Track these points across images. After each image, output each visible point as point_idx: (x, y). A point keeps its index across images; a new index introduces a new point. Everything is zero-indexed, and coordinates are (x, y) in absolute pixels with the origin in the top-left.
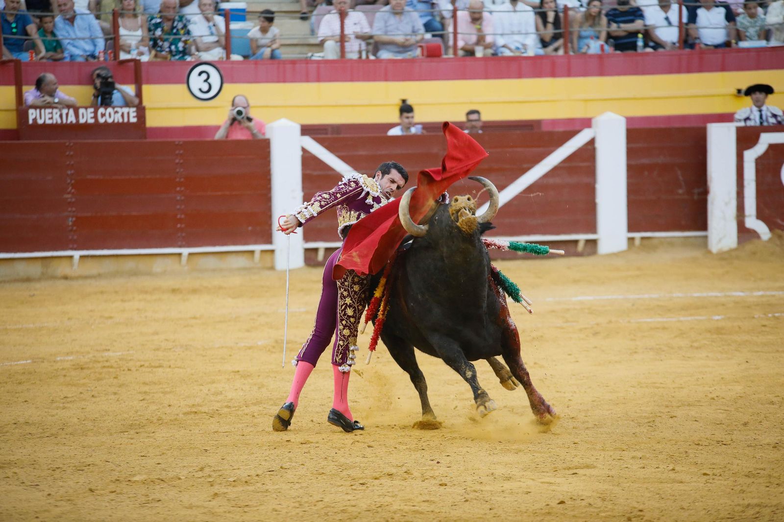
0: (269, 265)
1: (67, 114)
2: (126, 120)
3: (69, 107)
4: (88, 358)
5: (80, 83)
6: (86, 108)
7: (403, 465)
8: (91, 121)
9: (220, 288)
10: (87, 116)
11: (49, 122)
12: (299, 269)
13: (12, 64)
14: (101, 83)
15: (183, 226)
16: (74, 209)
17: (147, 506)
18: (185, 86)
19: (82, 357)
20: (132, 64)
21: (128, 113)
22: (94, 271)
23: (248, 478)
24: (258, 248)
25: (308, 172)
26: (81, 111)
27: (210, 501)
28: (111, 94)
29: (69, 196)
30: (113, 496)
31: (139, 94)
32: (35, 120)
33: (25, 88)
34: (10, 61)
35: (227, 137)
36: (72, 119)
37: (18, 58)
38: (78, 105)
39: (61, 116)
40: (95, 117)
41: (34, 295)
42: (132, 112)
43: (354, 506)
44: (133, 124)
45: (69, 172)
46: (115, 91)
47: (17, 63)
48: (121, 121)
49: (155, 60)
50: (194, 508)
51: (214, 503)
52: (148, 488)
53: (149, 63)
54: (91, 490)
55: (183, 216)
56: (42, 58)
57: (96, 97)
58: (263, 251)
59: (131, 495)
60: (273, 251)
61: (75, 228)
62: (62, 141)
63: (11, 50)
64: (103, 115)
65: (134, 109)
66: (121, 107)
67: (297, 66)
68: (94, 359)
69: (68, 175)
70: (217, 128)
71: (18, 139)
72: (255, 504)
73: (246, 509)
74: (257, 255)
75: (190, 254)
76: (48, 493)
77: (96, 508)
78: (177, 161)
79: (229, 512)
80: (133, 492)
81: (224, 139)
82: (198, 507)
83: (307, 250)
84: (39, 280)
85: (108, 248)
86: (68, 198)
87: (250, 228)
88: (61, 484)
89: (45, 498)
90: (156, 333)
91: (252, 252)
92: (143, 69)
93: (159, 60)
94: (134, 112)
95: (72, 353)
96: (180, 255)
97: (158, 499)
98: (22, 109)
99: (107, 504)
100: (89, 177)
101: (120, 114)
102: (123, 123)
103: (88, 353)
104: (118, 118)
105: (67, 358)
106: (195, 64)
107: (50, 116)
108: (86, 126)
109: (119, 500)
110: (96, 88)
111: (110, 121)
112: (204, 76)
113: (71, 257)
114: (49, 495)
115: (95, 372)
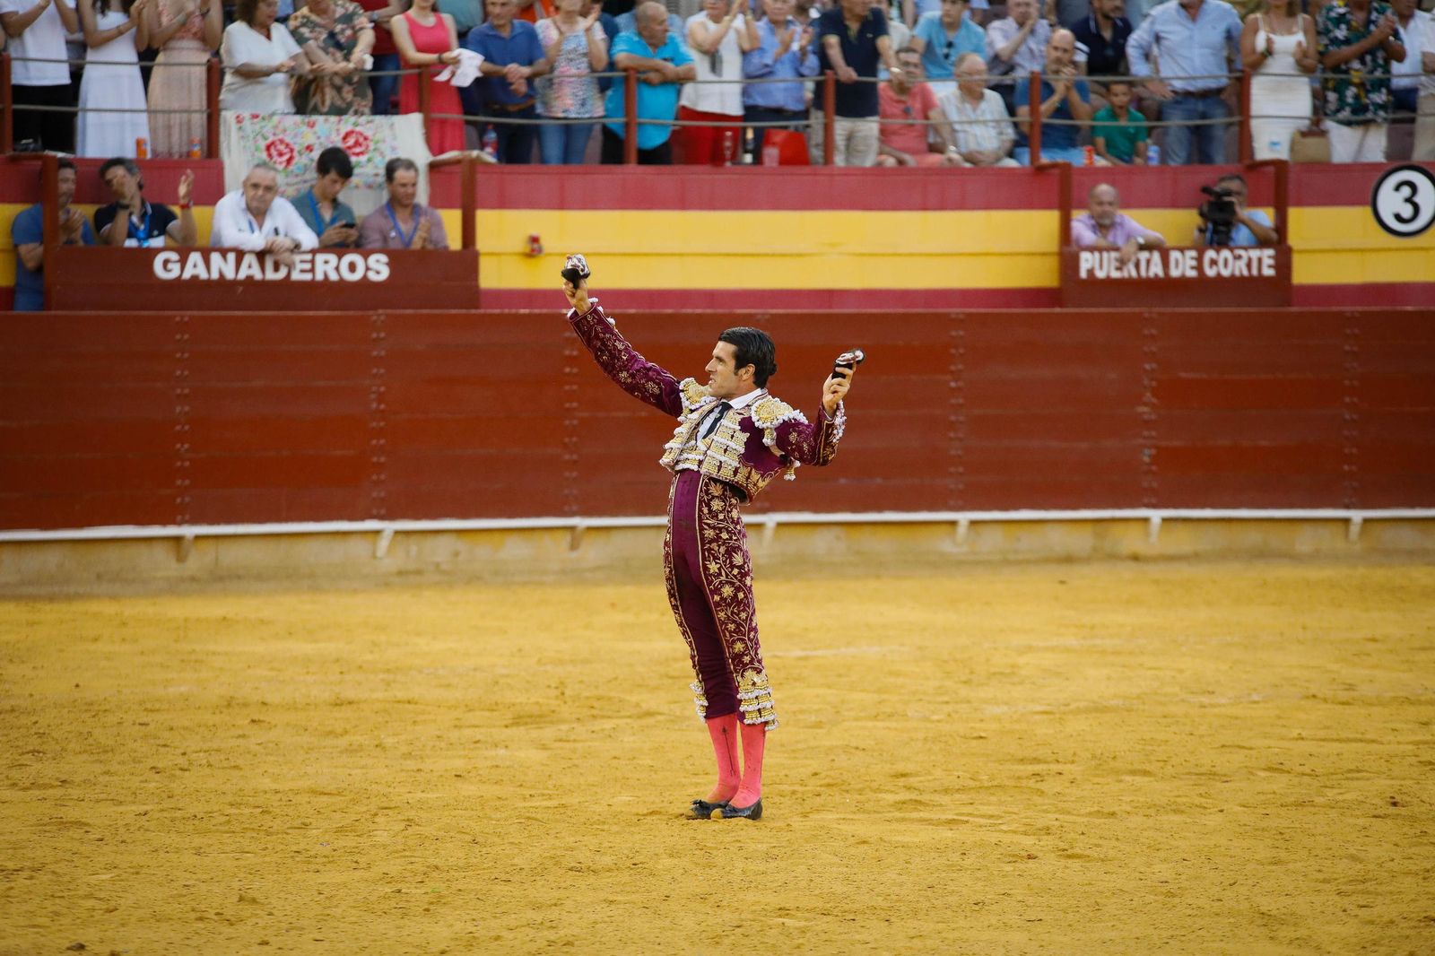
1: (1148, 262)
2: (1255, 272)
3: (1150, 248)
5: (1174, 205)
6: (1182, 250)
8: (1192, 274)
10: (1183, 265)
11: (1115, 275)
13: (1056, 171)
14: (1211, 204)
15: (1354, 468)
16: (1154, 433)
18: (1368, 210)
20: (1271, 169)
21: (1260, 260)
22: (1186, 548)
26: (1175, 255)
28: (1228, 224)
29: (1145, 409)
32: (1091, 272)
34: (1054, 166)
36: (1156, 269)
37: (1067, 161)
38: (1169, 243)
40: (1199, 268)
42: (1267, 255)
44: (1268, 279)
45: (1147, 367)
48: (1245, 273)
53: (1303, 167)
55: (1354, 450)
57: (1202, 230)
61: (1154, 468)
62: (1137, 310)
64: (1213, 262)
66: (1245, 249)
69: (1145, 371)
70: (1428, 287)
71: (1059, 306)
75: (1366, 521)
78: (1347, 348)
84: (1086, 560)
85: (1214, 506)
86: (1144, 413)
92: (1292, 176)
94: (1270, 257)
96: (1347, 521)
98: (1068, 252)
100: (1183, 375)
101: (1244, 261)
102: (1251, 279)
104: (1239, 269)
108: (1183, 282)
110: (1202, 214)
111: (1226, 273)
112: (1406, 191)
113: (1146, 520)
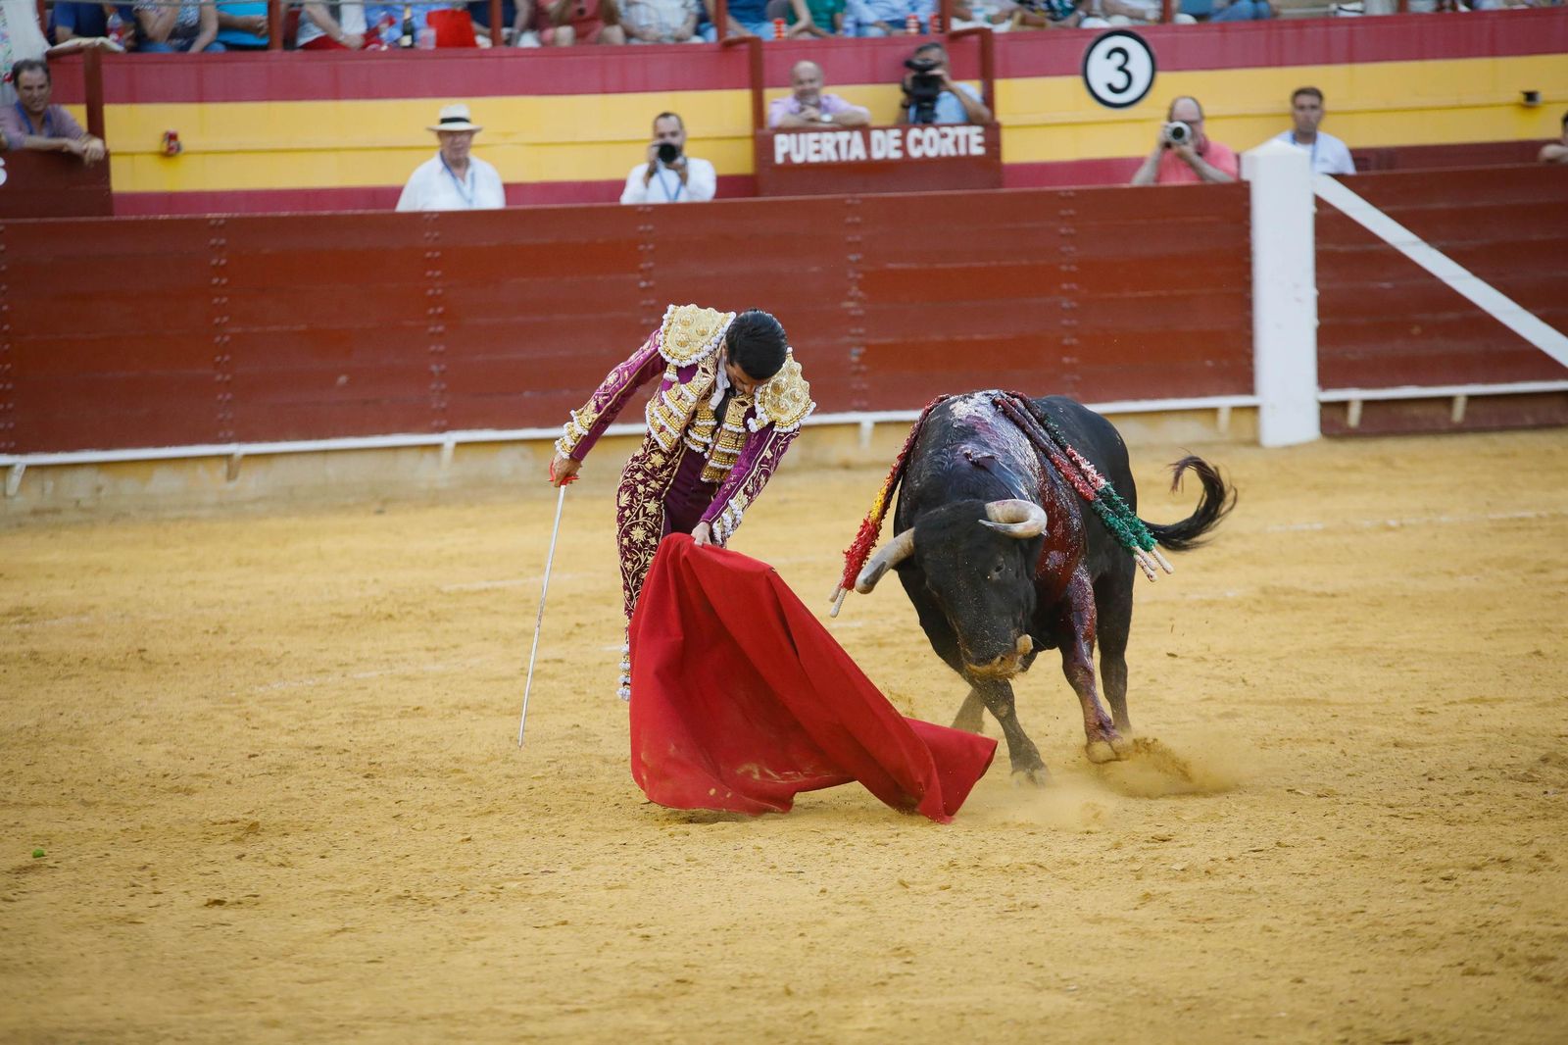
0: (1247, 436)
1: (849, 143)
2: (962, 151)
3: (851, 128)
4: (892, 625)
5: (874, 79)
6: (885, 129)
7: (1531, 842)
8: (896, 155)
10: (885, 146)
11: (814, 158)
12: (1310, 445)
13: (744, 47)
14: (915, 78)
15: (1075, 360)
16: (861, 331)
17: (1011, 917)
18: (1078, 80)
19: (879, 622)
21: (967, 138)
23: (1211, 864)
24: (1225, 402)
25: (1330, 247)
26: (876, 135)
27: (1136, 909)
28: (933, 99)
29: (851, 304)
30: (945, 896)
31: (989, 99)
32: (787, 156)
33: (769, 94)
34: (743, 41)
35: (1158, 180)
36: (857, 152)
37: (757, 35)
38: (873, 124)
39: (837, 147)
40: (903, 148)
41: (785, 501)
43: (1431, 924)
44: (977, 158)
45: (853, 258)
46: (944, 95)
47: (755, 44)
48: (953, 152)
49: (1021, 29)
50: (1105, 923)
51: (1142, 913)
52: (1012, 881)
53: (1011, 36)
54: (903, 884)
55: (1075, 341)
56: (803, 30)
57: (905, 107)
58: (1235, 409)
59: (979, 896)
60: (1255, 409)
61: (863, 368)
62: (840, 196)
63: (740, 19)
64: (919, 142)
65: (978, 129)
66: (952, 126)
67: (1308, 31)
68: (902, 626)
69: (850, 262)
70: (1140, 162)
71: (756, 194)
72: (1227, 917)
73: (1208, 926)
74: (1224, 417)
76: (820, 888)
77: (912, 918)
78: (1063, 231)
79: (1175, 932)
80: (984, 889)
81: (1151, 184)
82: (1111, 920)
83: (1325, 406)
84: (794, 471)
86: (849, 309)
87: (1209, 363)
88: (845, 871)
89: (817, 898)
91: (1214, 411)
92: (998, 46)
93: (1028, 29)
94: (979, 134)
95: (860, 614)
97: (1034, 904)
98: (762, 134)
99: (935, 912)
100: (891, 266)
101: (951, 139)
102: (959, 158)
103: (892, 614)
104: (946, 148)
105: (850, 625)
106: (1098, 34)
107: (816, 147)
108: (886, 165)
109: (957, 904)
110: (905, 90)
111: (932, 153)
112: (1118, 58)
113: (856, 425)
114: (823, 891)
115: (906, 652)
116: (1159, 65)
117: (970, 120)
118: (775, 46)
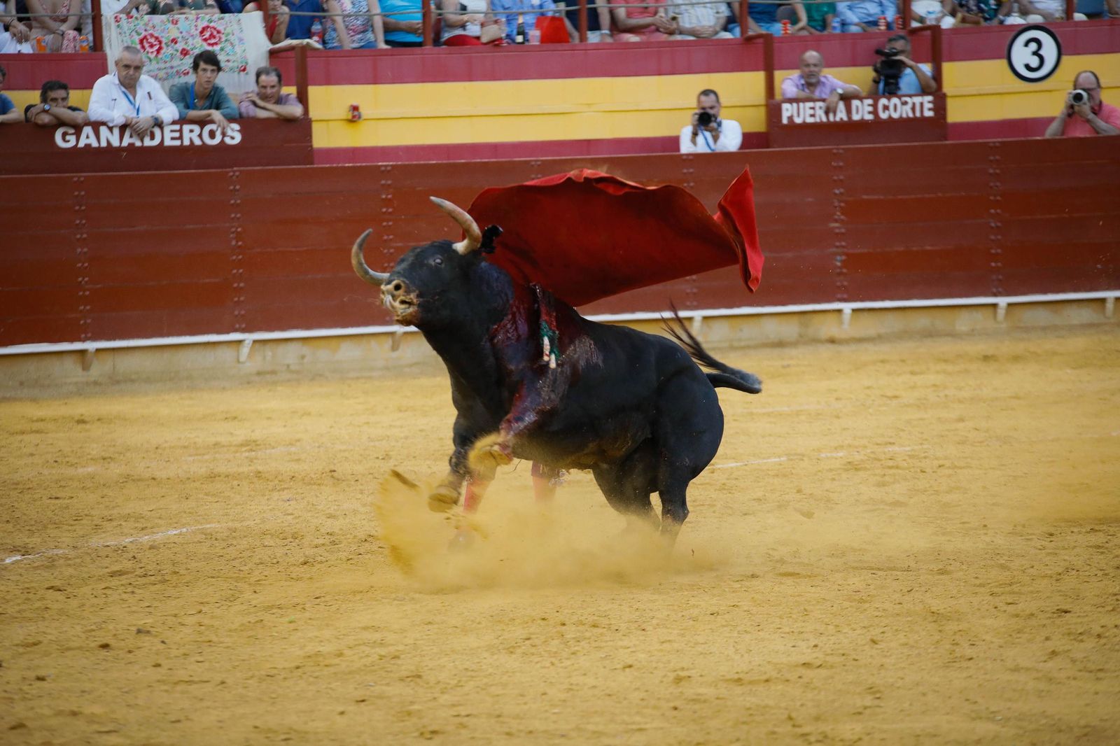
2: (918, 114)
4: (865, 455)
5: (854, 63)
8: (870, 117)
9: (1055, 353)
10: (862, 111)
11: (810, 120)
13: (761, 40)
14: (883, 62)
15: (999, 264)
16: (843, 244)
17: (953, 666)
18: (1004, 62)
19: (856, 453)
20: (928, 33)
21: (922, 104)
22: (872, 332)
23: (1102, 630)
24: (1110, 295)
27: (1045, 661)
28: (897, 77)
29: (837, 225)
31: (937, 76)
32: (790, 118)
33: (778, 75)
35: (1063, 133)
36: (842, 115)
37: (770, 32)
40: (875, 112)
41: (788, 366)
42: (928, 101)
44: (929, 119)
45: (837, 191)
47: (768, 38)
48: (911, 115)
49: (962, 25)
50: (1022, 671)
51: (1050, 664)
53: (954, 31)
55: (999, 251)
56: (802, 29)
57: (876, 82)
61: (845, 270)
62: (828, 147)
63: (757, 20)
64: (886, 108)
65: (930, 98)
66: (910, 96)
68: (872, 456)
69: (836, 194)
70: (1050, 120)
71: (767, 146)
72: (1113, 668)
73: (1101, 675)
74: (1110, 306)
75: (1010, 305)
76: (814, 644)
78: (991, 171)
79: (1075, 679)
81: (1058, 137)
82: (1028, 669)
84: (794, 344)
85: (892, 298)
86: (835, 228)
87: (1099, 266)
90: (961, 420)
91: (1103, 301)
92: (944, 38)
93: (967, 25)
95: (842, 447)
96: (995, 306)
98: (773, 104)
100: (865, 197)
101: (910, 106)
102: (915, 119)
103: (865, 447)
104: (906, 112)
105: (834, 455)
107: (812, 112)
108: (863, 124)
111: (895, 116)
112: (1033, 46)
113: (840, 311)
114: (816, 646)
116: (1063, 50)
117: (924, 91)
118: (782, 40)
